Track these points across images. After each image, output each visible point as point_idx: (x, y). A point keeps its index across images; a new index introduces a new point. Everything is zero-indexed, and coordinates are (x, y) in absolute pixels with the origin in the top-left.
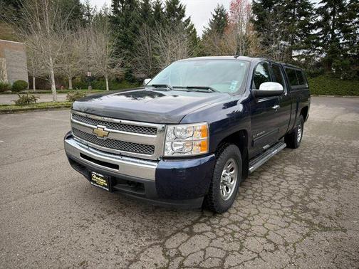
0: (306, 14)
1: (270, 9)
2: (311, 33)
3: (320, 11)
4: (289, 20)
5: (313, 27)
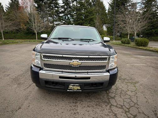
0: (57, 7)
1: (42, 2)
2: (60, 15)
3: (62, 7)
4: (51, 9)
5: (61, 13)
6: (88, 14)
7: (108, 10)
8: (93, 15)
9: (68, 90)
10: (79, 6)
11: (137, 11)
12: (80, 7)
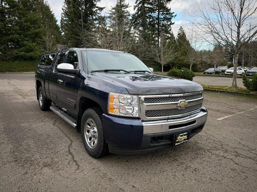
6: (28, 24)
7: (61, 21)
8: (39, 27)
9: (176, 144)
10: (7, 6)
11: (108, 28)
12: (9, 8)
